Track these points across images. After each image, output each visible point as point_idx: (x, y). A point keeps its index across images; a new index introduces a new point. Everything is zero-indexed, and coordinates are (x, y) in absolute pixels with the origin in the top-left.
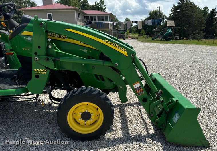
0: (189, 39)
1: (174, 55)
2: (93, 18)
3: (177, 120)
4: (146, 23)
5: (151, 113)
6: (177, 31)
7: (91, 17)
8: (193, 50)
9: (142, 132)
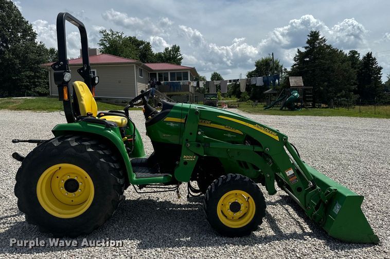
0: (330, 106)
1: (310, 135)
2: (162, 75)
3: (338, 210)
4: (253, 82)
5: (307, 205)
6: (308, 94)
7: (159, 74)
8: (342, 127)
9: (297, 230)
